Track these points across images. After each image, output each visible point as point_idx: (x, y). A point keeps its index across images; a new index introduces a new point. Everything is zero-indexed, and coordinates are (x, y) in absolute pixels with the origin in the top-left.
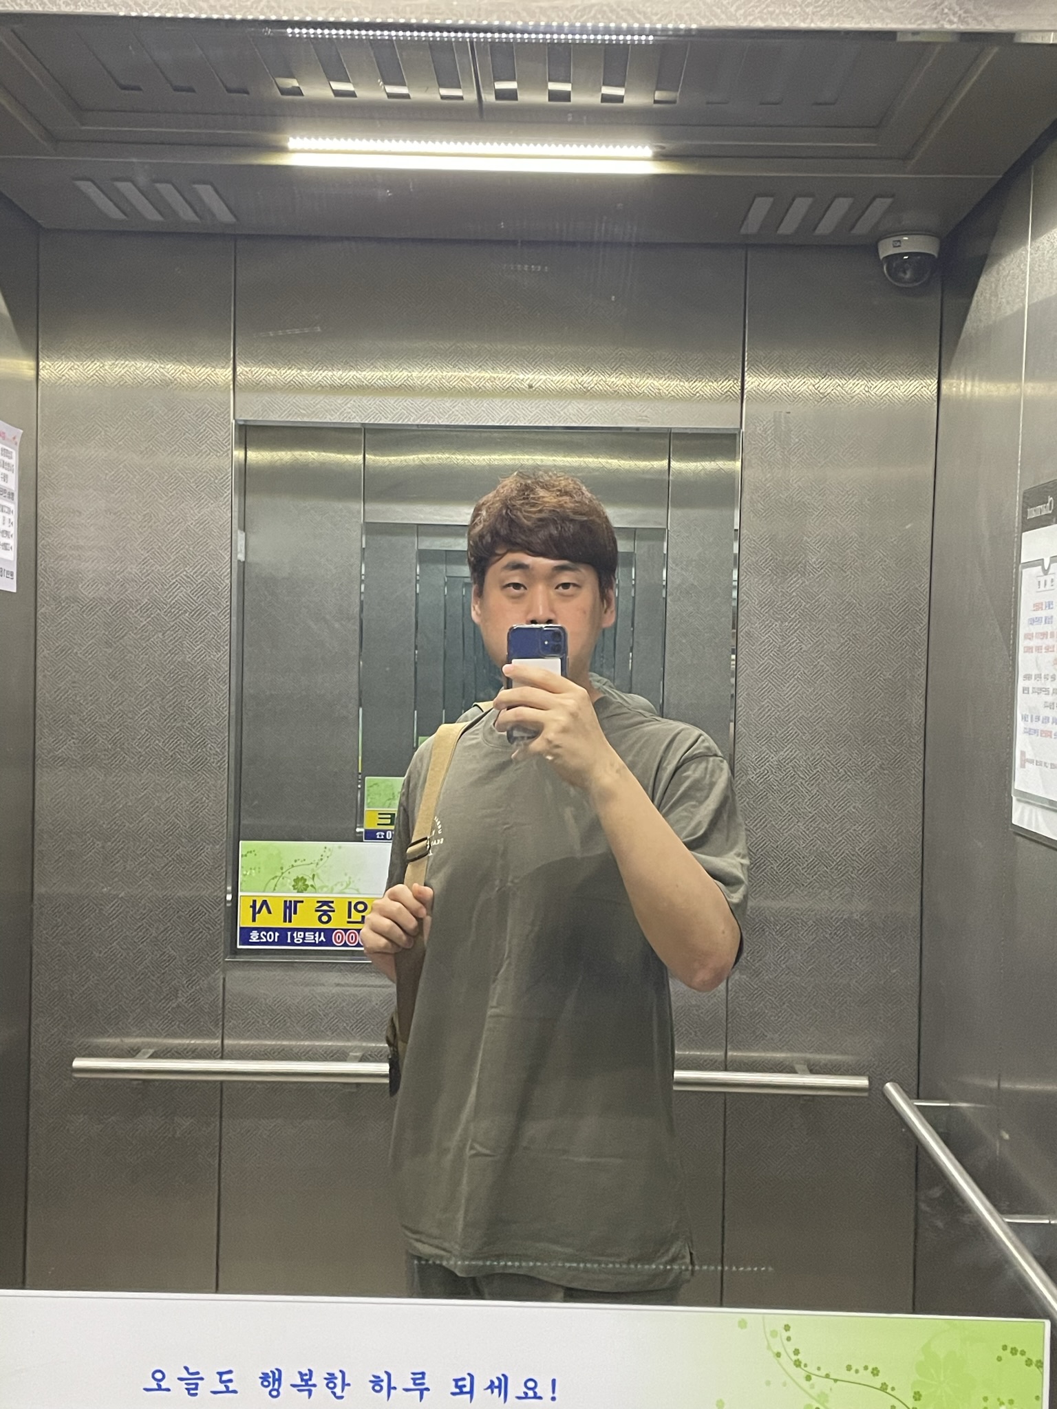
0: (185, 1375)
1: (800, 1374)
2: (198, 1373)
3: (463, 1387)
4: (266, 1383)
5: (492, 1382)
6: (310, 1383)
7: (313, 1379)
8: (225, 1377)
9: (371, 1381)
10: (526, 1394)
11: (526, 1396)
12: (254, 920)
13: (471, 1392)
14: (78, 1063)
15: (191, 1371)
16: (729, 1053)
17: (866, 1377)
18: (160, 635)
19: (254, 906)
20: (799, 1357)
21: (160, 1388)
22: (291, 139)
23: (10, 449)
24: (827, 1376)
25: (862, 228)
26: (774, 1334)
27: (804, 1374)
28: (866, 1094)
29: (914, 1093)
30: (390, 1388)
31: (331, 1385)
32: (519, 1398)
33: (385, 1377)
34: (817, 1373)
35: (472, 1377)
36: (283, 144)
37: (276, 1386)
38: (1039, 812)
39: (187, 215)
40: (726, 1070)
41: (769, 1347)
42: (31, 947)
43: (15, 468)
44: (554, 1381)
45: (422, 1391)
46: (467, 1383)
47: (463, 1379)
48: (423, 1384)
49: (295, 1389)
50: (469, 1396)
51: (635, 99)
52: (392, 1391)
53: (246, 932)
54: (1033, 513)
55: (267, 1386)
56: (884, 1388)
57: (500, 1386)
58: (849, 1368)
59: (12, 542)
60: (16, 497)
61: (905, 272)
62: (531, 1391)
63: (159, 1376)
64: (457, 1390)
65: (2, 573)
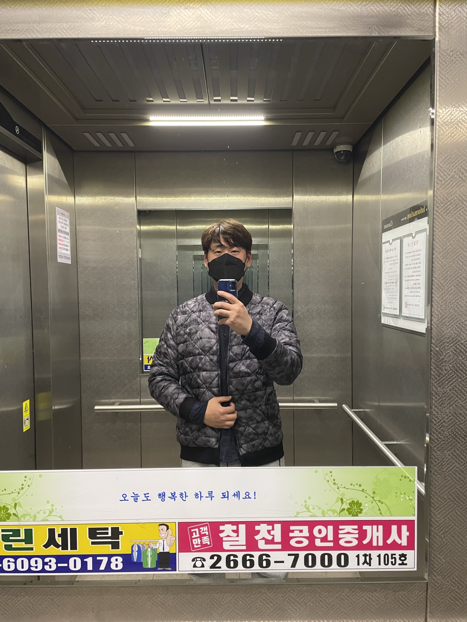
0: (133, 495)
1: (335, 487)
2: (137, 494)
3: (225, 496)
4: (160, 497)
5: (235, 494)
6: (175, 496)
7: (176, 495)
8: (147, 495)
9: (195, 495)
10: (246, 497)
11: (246, 498)
12: (149, 362)
13: (228, 497)
14: (96, 407)
15: (135, 494)
16: (294, 398)
17: (357, 487)
18: (116, 276)
19: (148, 358)
20: (335, 482)
21: (125, 500)
22: (151, 117)
23: (67, 219)
24: (344, 487)
25: (329, 143)
26: (327, 474)
27: (337, 487)
28: (336, 408)
29: (352, 407)
30: (201, 497)
31: (182, 497)
32: (243, 498)
33: (199, 493)
34: (341, 486)
35: (228, 492)
36: (149, 118)
37: (163, 498)
38: (390, 318)
39: (120, 144)
40: (293, 402)
41: (325, 479)
42: (80, 373)
43: (69, 225)
44: (255, 492)
45: (211, 497)
46: (226, 494)
47: (225, 493)
48: (212, 495)
49: (170, 498)
50: (227, 498)
51: (258, 101)
52: (202, 498)
53: (146, 366)
54: (386, 227)
55: (161, 498)
56: (363, 490)
57: (237, 495)
58: (351, 484)
59: (69, 248)
60: (69, 234)
61: (342, 157)
62: (247, 496)
63: (124, 496)
64: (223, 497)
65: (66, 258)
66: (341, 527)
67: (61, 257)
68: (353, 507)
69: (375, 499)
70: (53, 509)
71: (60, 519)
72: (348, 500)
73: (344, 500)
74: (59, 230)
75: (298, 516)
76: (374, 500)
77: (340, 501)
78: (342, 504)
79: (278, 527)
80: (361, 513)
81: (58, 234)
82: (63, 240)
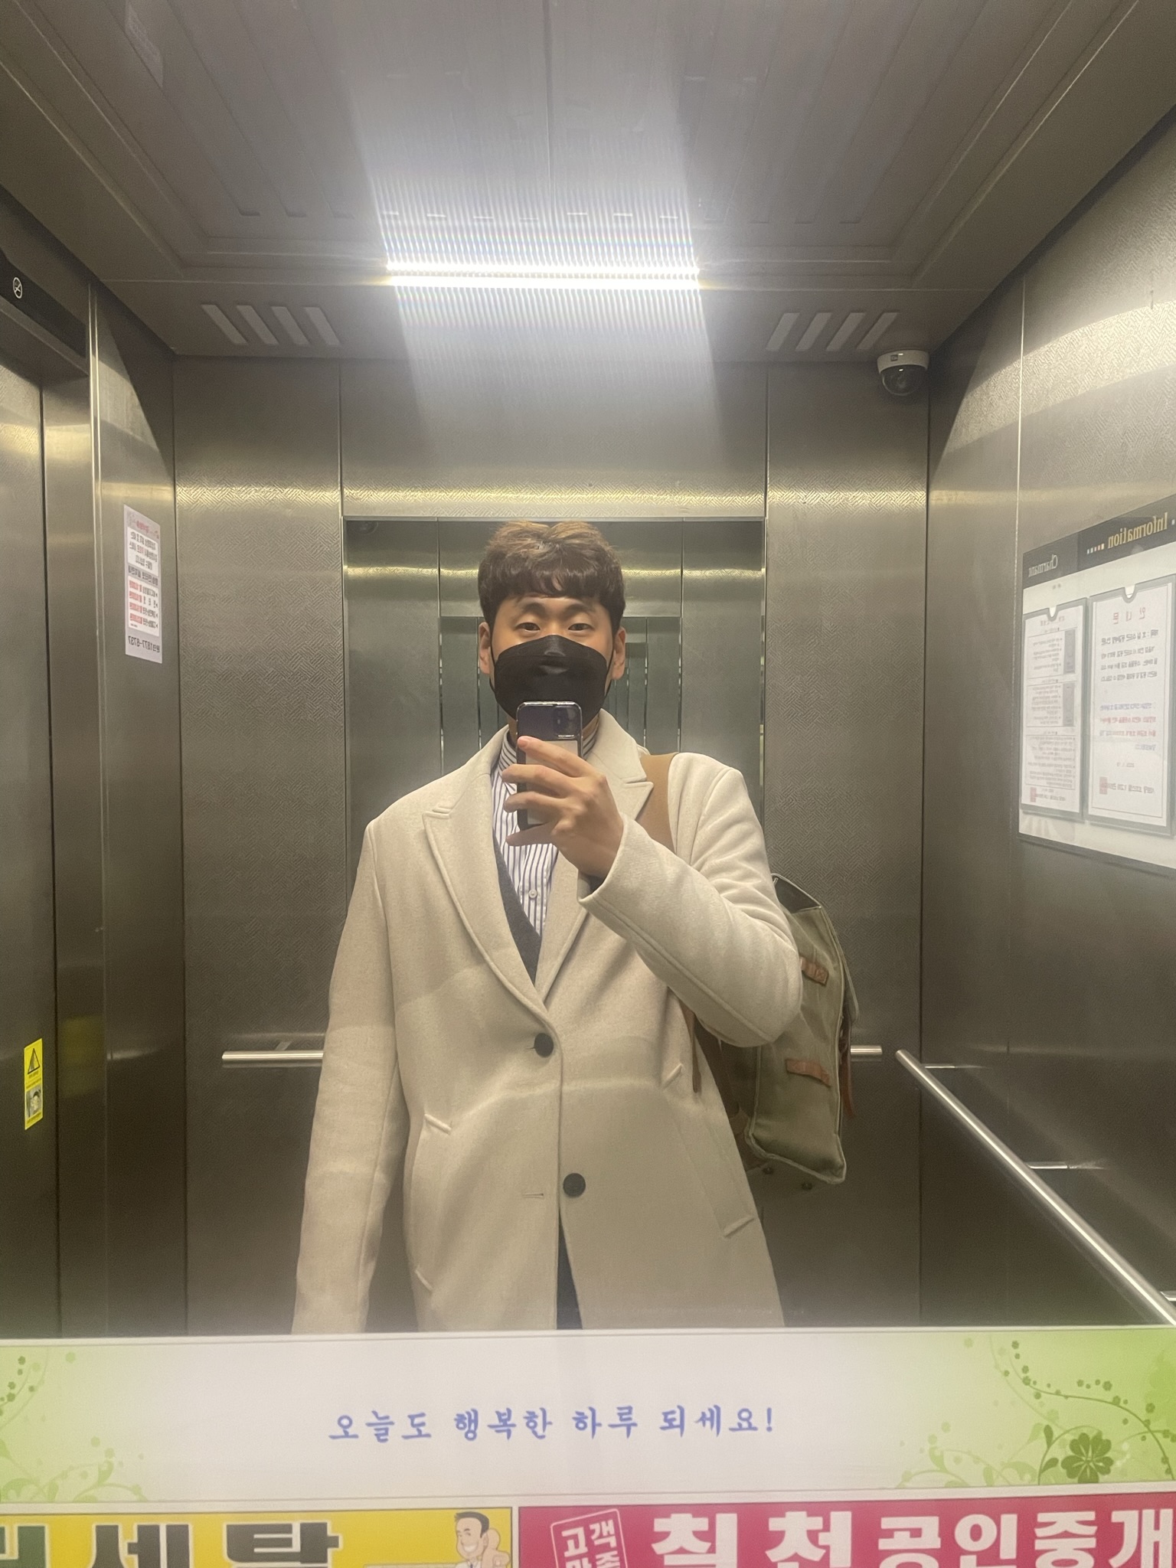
0: (374, 1420)
1: (1028, 1391)
2: (387, 1417)
3: (673, 1421)
4: (461, 1425)
5: (704, 1414)
6: (509, 1423)
7: (512, 1418)
9: (574, 1418)
10: (740, 1425)
11: (740, 1428)
13: (682, 1426)
14: (226, 1056)
15: (380, 1415)
17: (1098, 1391)
18: (286, 698)
20: (1028, 1374)
21: (347, 1435)
22: (390, 262)
23: (152, 540)
25: (868, 343)
26: (1002, 1352)
27: (1033, 1391)
28: (880, 1060)
30: (594, 1425)
31: (532, 1424)
32: (733, 1430)
33: (588, 1413)
34: (1047, 1390)
35: (682, 1410)
36: (385, 266)
37: (473, 1428)
38: (1050, 821)
39: (299, 339)
41: (997, 1366)
42: (184, 961)
43: (158, 558)
44: (769, 1411)
45: (629, 1427)
46: (677, 1416)
47: (673, 1412)
48: (630, 1419)
49: (493, 1430)
50: (678, 1430)
52: (597, 1428)
54: (1034, 571)
55: (463, 1428)
56: (1116, 1401)
57: (712, 1417)
58: (1080, 1383)
59: (157, 621)
60: (159, 581)
61: (900, 382)
63: (345, 1422)
64: (667, 1424)
65: (150, 646)
66: (1042, 1517)
67: (135, 641)
68: (1082, 1454)
69: (1153, 1427)
70: (111, 1465)
71: (135, 1498)
72: (1068, 1431)
73: (1056, 1433)
74: (132, 569)
75: (908, 1484)
76: (1152, 1432)
77: (1043, 1435)
78: (1049, 1443)
79: (842, 1521)
80: (1106, 1471)
81: (129, 578)
82: (141, 597)
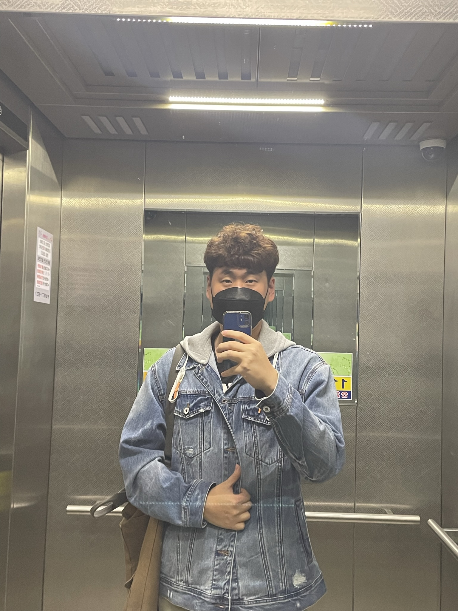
14: (69, 508)
16: (356, 504)
22: (171, 97)
23: (49, 243)
28: (420, 524)
29: (442, 526)
40: (355, 512)
59: (49, 282)
60: (51, 263)
65: (44, 295)
67: (39, 294)
74: (39, 258)
81: (38, 263)
82: (42, 271)
